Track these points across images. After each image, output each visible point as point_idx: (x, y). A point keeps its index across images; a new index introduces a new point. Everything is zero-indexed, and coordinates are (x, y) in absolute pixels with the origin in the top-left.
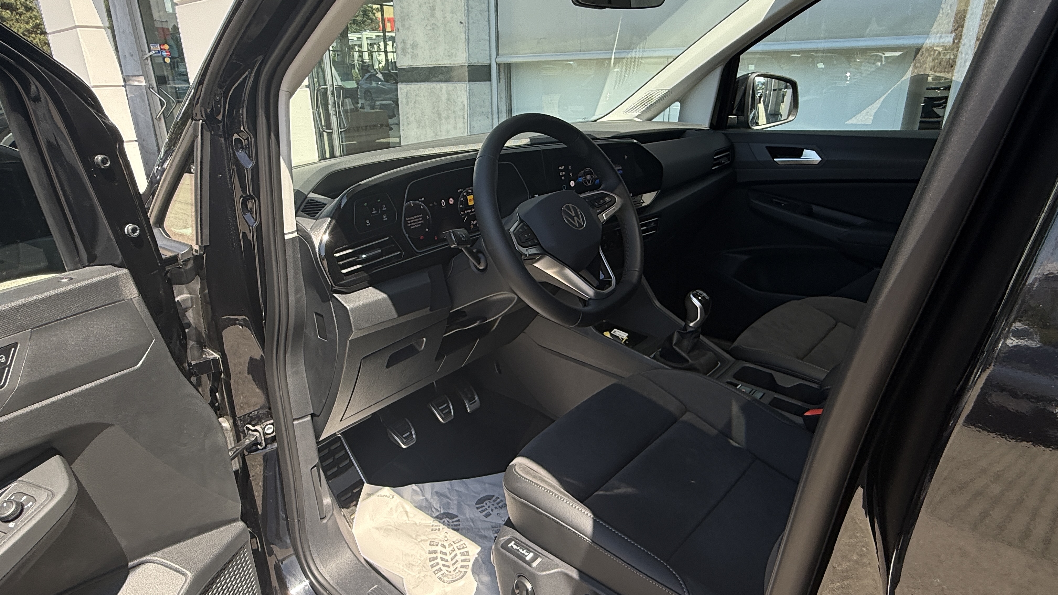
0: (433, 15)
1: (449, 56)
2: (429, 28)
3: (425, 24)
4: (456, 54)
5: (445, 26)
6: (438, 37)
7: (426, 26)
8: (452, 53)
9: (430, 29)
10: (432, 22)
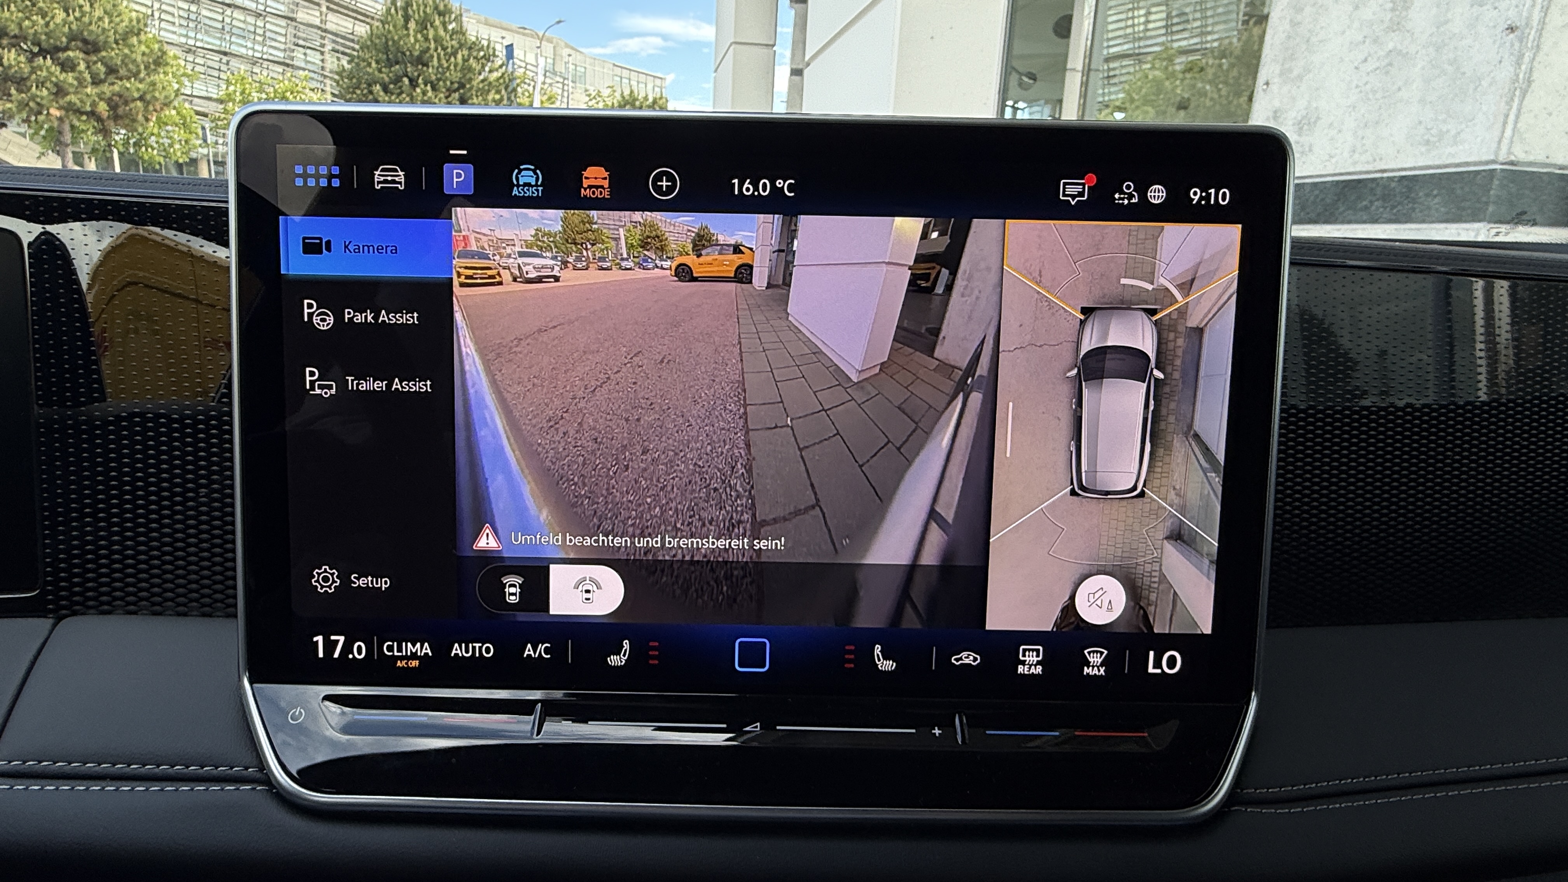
0: (1396, 26)
1: (1428, 142)
2: (1371, 65)
3: (1361, 57)
4: (1459, 133)
5: (1438, 49)
6: (1399, 89)
7: (1366, 60)
8: (1441, 135)
9: (1377, 68)
10: (1391, 46)
